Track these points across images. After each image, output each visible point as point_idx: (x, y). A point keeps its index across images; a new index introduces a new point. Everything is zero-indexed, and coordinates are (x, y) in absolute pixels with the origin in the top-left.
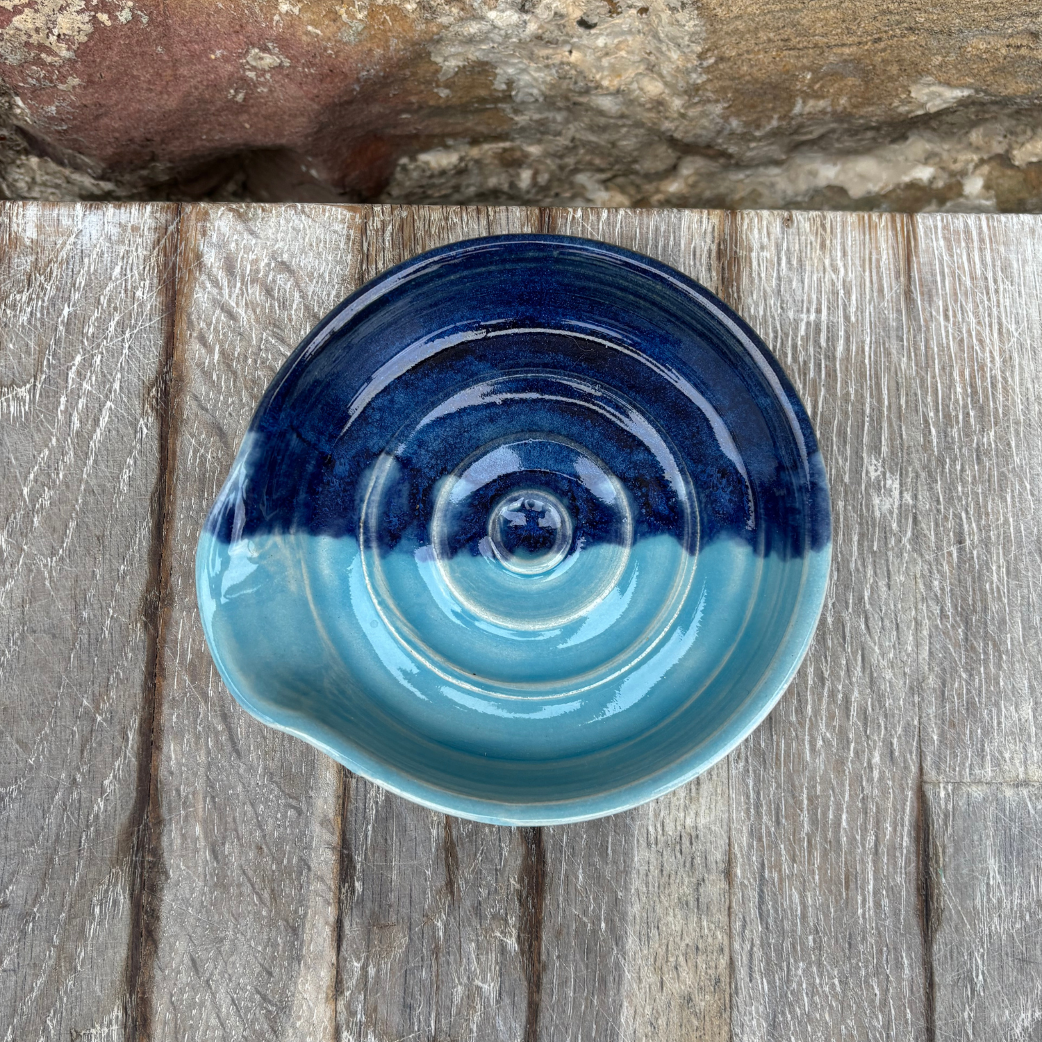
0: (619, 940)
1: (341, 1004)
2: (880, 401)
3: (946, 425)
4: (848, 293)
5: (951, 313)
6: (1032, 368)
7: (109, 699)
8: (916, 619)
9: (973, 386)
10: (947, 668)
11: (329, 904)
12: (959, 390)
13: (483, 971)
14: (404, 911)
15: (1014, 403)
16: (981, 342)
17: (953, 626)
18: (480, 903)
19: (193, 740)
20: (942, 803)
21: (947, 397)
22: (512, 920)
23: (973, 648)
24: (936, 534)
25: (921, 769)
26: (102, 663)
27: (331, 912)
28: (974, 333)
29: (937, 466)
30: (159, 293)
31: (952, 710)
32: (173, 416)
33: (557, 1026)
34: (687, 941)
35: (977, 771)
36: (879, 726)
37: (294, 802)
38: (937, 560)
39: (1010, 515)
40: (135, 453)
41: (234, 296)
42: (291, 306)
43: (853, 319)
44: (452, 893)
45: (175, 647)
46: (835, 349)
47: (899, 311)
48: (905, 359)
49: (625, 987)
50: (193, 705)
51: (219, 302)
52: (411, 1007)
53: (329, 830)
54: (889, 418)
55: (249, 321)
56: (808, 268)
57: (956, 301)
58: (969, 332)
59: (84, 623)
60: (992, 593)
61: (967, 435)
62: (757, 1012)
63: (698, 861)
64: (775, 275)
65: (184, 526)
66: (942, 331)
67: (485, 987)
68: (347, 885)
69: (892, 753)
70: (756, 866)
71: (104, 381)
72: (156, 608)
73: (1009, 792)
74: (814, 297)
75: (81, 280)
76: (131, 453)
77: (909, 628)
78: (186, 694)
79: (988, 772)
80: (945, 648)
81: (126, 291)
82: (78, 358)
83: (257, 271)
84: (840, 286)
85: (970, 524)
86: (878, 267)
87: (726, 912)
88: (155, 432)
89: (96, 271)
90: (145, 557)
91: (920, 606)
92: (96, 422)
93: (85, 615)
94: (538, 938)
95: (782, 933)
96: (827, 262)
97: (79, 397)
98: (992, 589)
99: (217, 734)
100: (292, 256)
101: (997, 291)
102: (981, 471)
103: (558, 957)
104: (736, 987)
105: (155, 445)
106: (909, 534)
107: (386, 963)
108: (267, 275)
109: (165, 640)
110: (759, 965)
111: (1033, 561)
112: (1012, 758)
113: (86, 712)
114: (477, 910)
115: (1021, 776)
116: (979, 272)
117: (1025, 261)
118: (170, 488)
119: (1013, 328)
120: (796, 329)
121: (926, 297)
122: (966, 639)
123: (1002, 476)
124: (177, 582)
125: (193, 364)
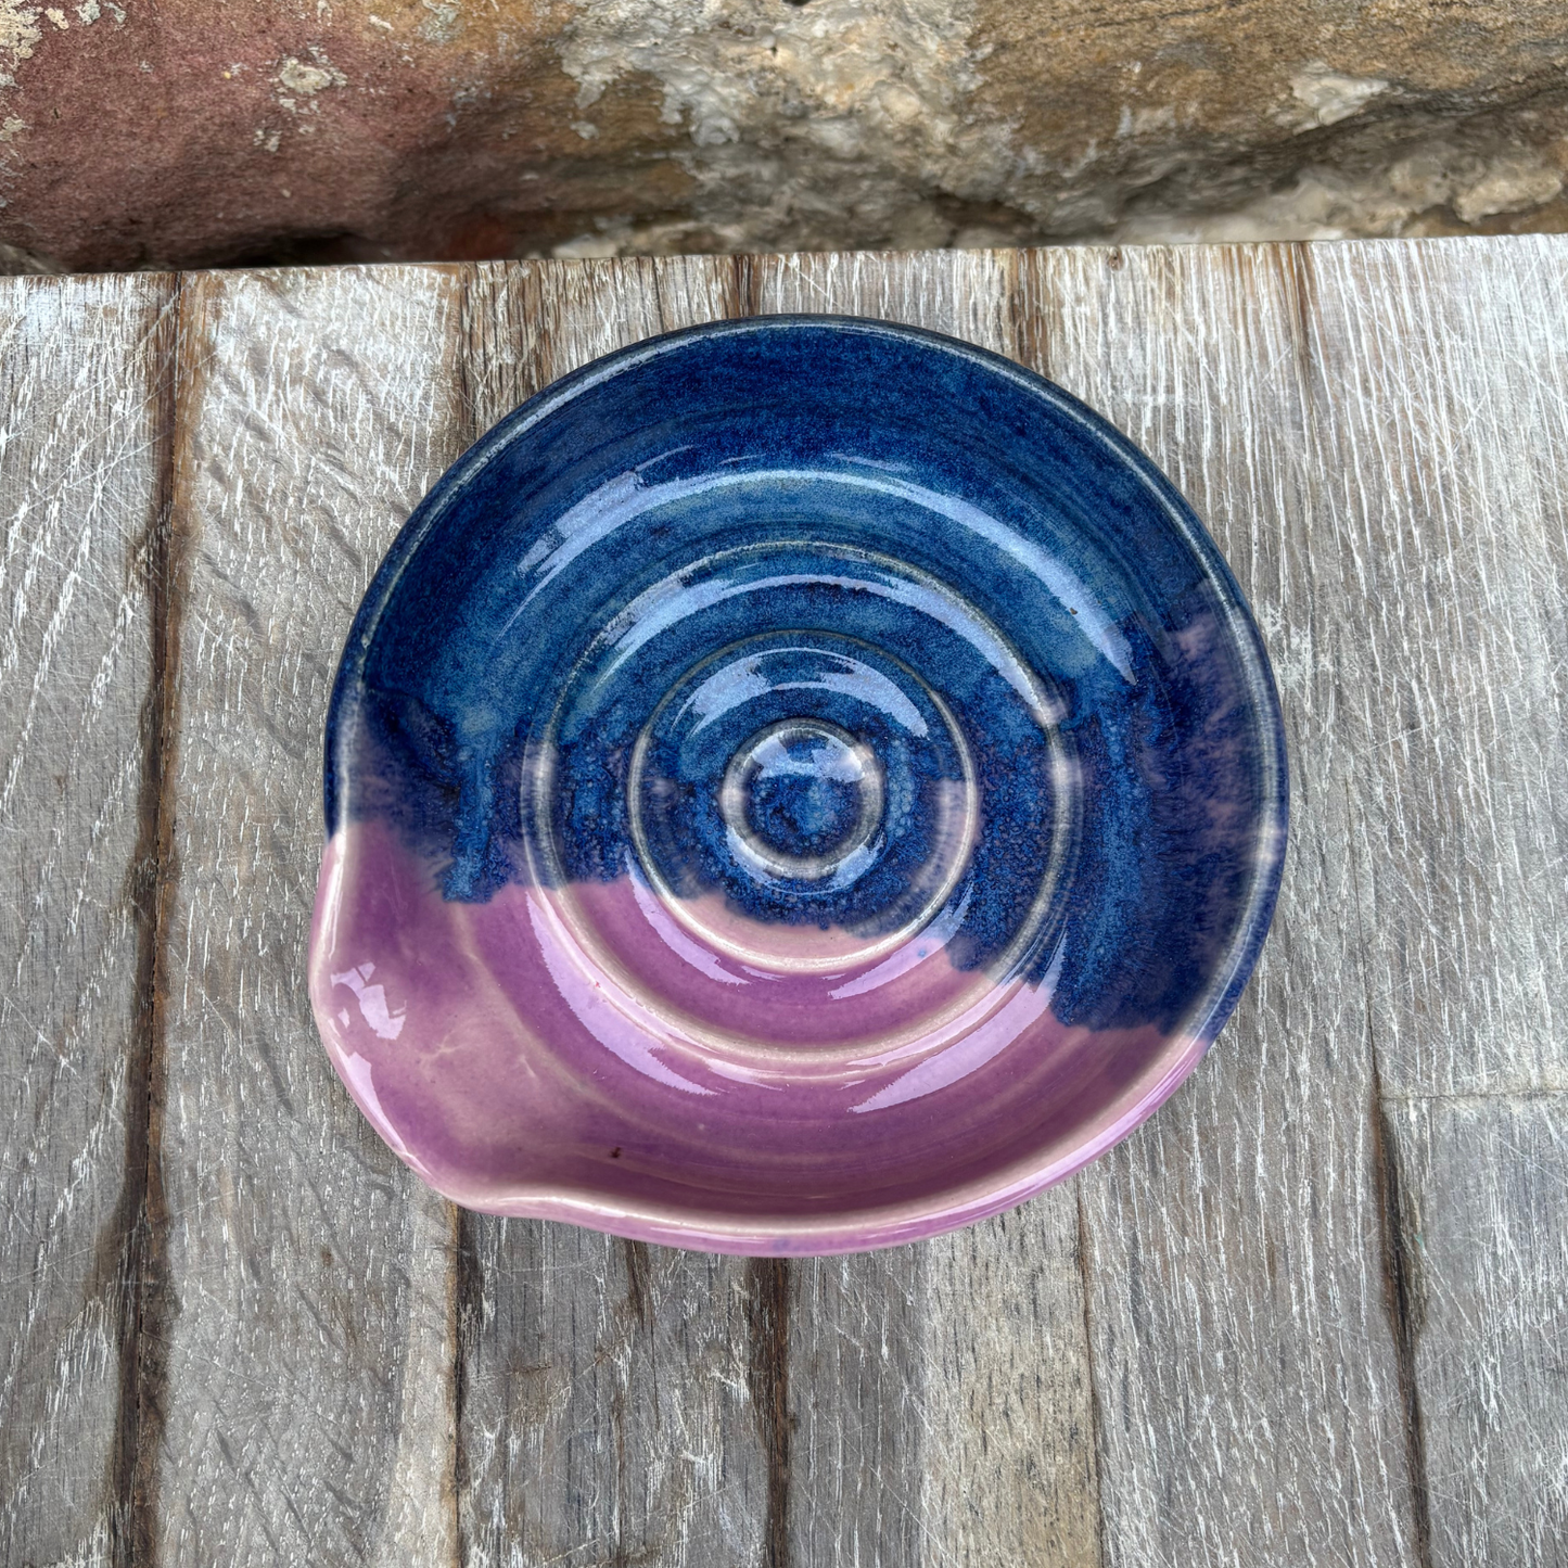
0: (911, 1372)
1: (467, 1501)
2: (1273, 519)
3: (1377, 550)
4: (1214, 361)
5: (1373, 386)
6: (1503, 460)
7: (79, 1030)
8: (1351, 846)
9: (1415, 490)
10: (1406, 919)
11: (441, 1339)
12: (1394, 498)
13: (694, 1435)
14: (564, 1344)
15: (1479, 514)
16: (1423, 425)
17: (1410, 855)
18: (685, 1324)
19: (214, 1089)
20: (1414, 1129)
21: (1376, 509)
22: (739, 1350)
23: (1444, 887)
24: (1374, 716)
25: (1376, 1078)
26: (67, 975)
27: (445, 1352)
28: (1410, 413)
29: (1368, 613)
30: (149, 405)
31: (1419, 986)
32: (173, 591)
33: (818, 1519)
34: (1021, 1370)
35: (1465, 1078)
36: (1305, 1015)
37: (380, 1179)
38: (1378, 755)
39: (1486, 681)
40: (115, 648)
41: (265, 405)
42: (353, 414)
43: (1224, 399)
44: (640, 1310)
45: (184, 943)
46: (1199, 446)
47: (1293, 385)
48: (1307, 456)
49: (926, 1449)
50: (214, 1032)
51: (242, 414)
52: (580, 1501)
53: (437, 1221)
54: (1288, 543)
55: (289, 442)
56: (1151, 327)
57: (1379, 367)
58: (1403, 411)
59: (37, 914)
60: (1469, 802)
61: (1412, 565)
62: (1141, 1480)
63: (1031, 1239)
64: (1100, 339)
65: (194, 755)
66: (1361, 413)
67: (700, 1460)
68: (469, 1306)
69: (1328, 1055)
70: (1124, 1243)
71: (66, 541)
72: (152, 885)
73: (1518, 1108)
74: (1162, 370)
75: (26, 391)
76: (108, 647)
77: (1341, 860)
78: (201, 1016)
79: (1483, 1079)
80: (1400, 888)
81: (97, 404)
82: (24, 509)
83: (301, 366)
84: (1200, 352)
85: (1425, 698)
86: (1257, 322)
87: (1081, 1320)
88: (145, 615)
89: (49, 377)
90: (133, 806)
91: (1356, 826)
92: (53, 603)
93: (39, 900)
94: (782, 1376)
95: (1173, 1350)
96: (1179, 318)
97: (26, 567)
98: (1467, 796)
99: (254, 1077)
100: (354, 340)
101: (1440, 350)
102: (1438, 617)
103: (816, 1405)
104: (1104, 1441)
105: (146, 634)
106: (1332, 717)
107: (537, 1431)
108: (315, 371)
109: (166, 933)
110: (1141, 1404)
111: (1528, 749)
112: (1518, 1055)
113: (44, 1053)
114: (682, 1335)
115: (1535, 1082)
116: (1411, 323)
117: (1480, 305)
118: (170, 699)
119: (1469, 402)
120: (1138, 418)
121: (1333, 362)
122: (1433, 874)
123: (1470, 623)
124: (185, 842)
125: (204, 510)
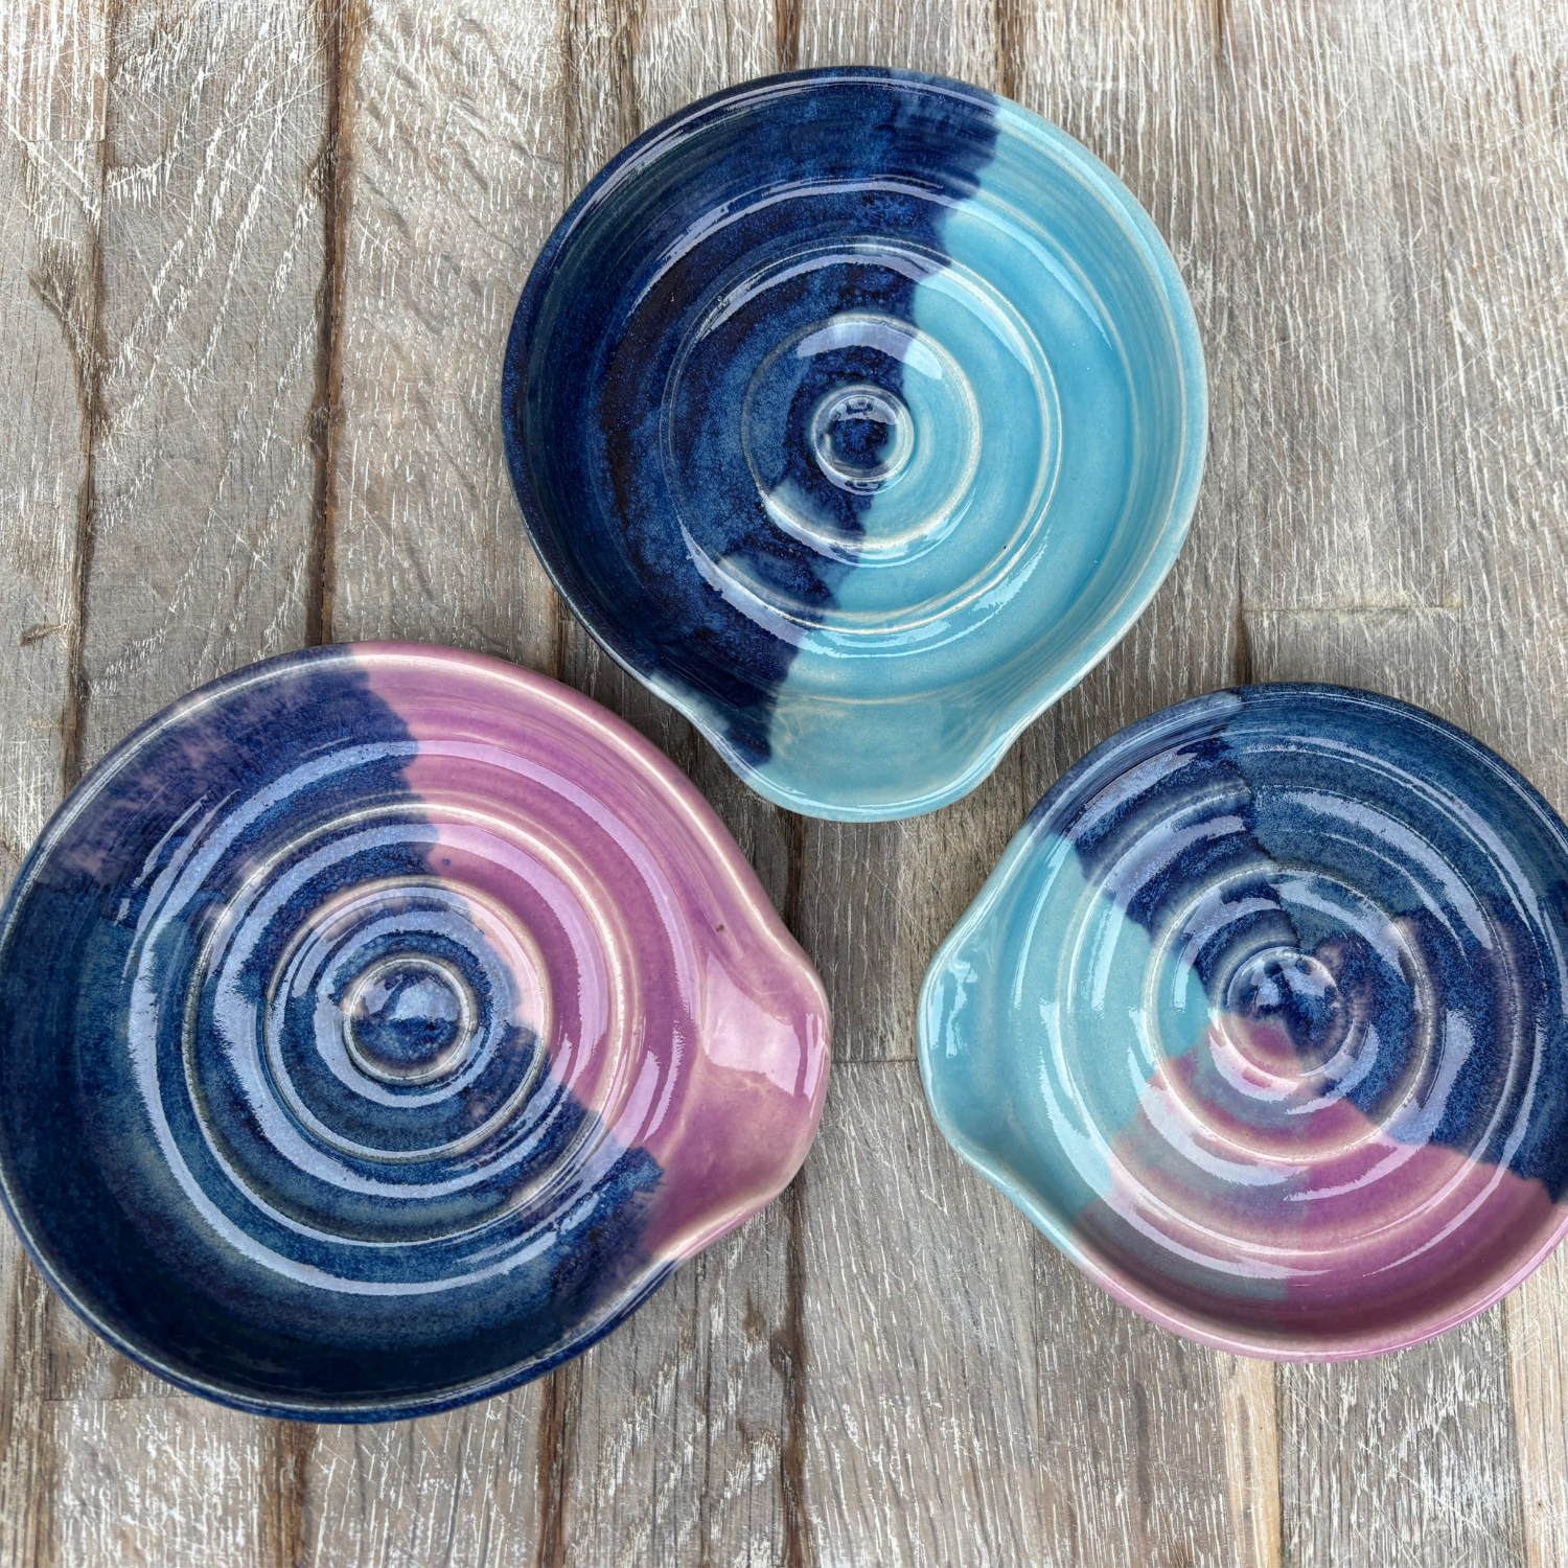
2: (1189, 180)
3: (1266, 207)
4: (1150, 58)
5: (1270, 81)
6: (1365, 142)
7: (268, 534)
8: (1233, 427)
9: (1297, 163)
10: (1270, 481)
12: (1280, 167)
15: (1344, 181)
16: (1305, 113)
17: (1276, 434)
19: (373, 579)
20: (1266, 633)
21: (1266, 176)
23: (1299, 458)
24: (1256, 331)
25: (1241, 596)
26: (259, 492)
28: (1297, 104)
29: (1256, 253)
30: (319, 56)
31: (1276, 529)
32: (340, 203)
35: (1306, 597)
37: (499, 649)
38: (1257, 360)
39: (1341, 307)
40: (294, 245)
41: (413, 60)
42: (483, 71)
43: (1156, 88)
44: (695, 748)
45: (349, 471)
46: (1136, 122)
47: (1209, 79)
48: (1217, 133)
49: (902, 848)
50: (372, 539)
51: (394, 67)
54: (1199, 199)
55: (432, 90)
56: (1102, 30)
57: (1275, 67)
58: (1291, 102)
59: (235, 446)
60: (1322, 396)
61: (1291, 218)
64: (1064, 38)
65: (357, 330)
66: (1260, 101)
69: (1206, 578)
71: (253, 161)
72: (325, 427)
73: (1343, 620)
74: (1110, 63)
75: (219, 40)
76: (289, 244)
77: (1224, 437)
78: (363, 526)
79: (1319, 597)
80: (1267, 459)
81: (277, 53)
82: (218, 133)
83: (440, 31)
84: (1140, 51)
85: (1295, 319)
86: (1184, 29)
88: (319, 221)
89: (238, 29)
90: (310, 367)
91: (1237, 412)
92: (244, 208)
93: (236, 436)
96: (1125, 23)
97: (221, 179)
98: (1321, 392)
99: (403, 571)
100: (483, 13)
101: (1323, 56)
102: (1308, 258)
105: (320, 236)
106: (1224, 331)
108: (452, 36)
109: (334, 462)
111: (1369, 359)
112: (1346, 582)
113: (241, 550)
115: (1357, 601)
116: (1302, 34)
117: (1355, 22)
118: (338, 286)
119: (1342, 97)
120: (1090, 99)
121: (1241, 63)
122: (1292, 449)
123: (1332, 263)
124: (349, 395)
125: (364, 140)
